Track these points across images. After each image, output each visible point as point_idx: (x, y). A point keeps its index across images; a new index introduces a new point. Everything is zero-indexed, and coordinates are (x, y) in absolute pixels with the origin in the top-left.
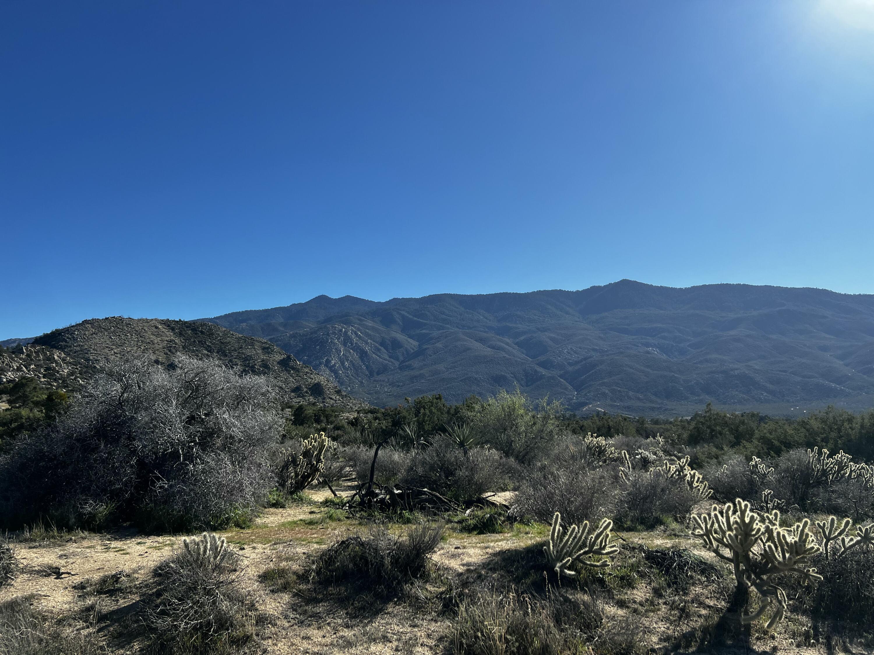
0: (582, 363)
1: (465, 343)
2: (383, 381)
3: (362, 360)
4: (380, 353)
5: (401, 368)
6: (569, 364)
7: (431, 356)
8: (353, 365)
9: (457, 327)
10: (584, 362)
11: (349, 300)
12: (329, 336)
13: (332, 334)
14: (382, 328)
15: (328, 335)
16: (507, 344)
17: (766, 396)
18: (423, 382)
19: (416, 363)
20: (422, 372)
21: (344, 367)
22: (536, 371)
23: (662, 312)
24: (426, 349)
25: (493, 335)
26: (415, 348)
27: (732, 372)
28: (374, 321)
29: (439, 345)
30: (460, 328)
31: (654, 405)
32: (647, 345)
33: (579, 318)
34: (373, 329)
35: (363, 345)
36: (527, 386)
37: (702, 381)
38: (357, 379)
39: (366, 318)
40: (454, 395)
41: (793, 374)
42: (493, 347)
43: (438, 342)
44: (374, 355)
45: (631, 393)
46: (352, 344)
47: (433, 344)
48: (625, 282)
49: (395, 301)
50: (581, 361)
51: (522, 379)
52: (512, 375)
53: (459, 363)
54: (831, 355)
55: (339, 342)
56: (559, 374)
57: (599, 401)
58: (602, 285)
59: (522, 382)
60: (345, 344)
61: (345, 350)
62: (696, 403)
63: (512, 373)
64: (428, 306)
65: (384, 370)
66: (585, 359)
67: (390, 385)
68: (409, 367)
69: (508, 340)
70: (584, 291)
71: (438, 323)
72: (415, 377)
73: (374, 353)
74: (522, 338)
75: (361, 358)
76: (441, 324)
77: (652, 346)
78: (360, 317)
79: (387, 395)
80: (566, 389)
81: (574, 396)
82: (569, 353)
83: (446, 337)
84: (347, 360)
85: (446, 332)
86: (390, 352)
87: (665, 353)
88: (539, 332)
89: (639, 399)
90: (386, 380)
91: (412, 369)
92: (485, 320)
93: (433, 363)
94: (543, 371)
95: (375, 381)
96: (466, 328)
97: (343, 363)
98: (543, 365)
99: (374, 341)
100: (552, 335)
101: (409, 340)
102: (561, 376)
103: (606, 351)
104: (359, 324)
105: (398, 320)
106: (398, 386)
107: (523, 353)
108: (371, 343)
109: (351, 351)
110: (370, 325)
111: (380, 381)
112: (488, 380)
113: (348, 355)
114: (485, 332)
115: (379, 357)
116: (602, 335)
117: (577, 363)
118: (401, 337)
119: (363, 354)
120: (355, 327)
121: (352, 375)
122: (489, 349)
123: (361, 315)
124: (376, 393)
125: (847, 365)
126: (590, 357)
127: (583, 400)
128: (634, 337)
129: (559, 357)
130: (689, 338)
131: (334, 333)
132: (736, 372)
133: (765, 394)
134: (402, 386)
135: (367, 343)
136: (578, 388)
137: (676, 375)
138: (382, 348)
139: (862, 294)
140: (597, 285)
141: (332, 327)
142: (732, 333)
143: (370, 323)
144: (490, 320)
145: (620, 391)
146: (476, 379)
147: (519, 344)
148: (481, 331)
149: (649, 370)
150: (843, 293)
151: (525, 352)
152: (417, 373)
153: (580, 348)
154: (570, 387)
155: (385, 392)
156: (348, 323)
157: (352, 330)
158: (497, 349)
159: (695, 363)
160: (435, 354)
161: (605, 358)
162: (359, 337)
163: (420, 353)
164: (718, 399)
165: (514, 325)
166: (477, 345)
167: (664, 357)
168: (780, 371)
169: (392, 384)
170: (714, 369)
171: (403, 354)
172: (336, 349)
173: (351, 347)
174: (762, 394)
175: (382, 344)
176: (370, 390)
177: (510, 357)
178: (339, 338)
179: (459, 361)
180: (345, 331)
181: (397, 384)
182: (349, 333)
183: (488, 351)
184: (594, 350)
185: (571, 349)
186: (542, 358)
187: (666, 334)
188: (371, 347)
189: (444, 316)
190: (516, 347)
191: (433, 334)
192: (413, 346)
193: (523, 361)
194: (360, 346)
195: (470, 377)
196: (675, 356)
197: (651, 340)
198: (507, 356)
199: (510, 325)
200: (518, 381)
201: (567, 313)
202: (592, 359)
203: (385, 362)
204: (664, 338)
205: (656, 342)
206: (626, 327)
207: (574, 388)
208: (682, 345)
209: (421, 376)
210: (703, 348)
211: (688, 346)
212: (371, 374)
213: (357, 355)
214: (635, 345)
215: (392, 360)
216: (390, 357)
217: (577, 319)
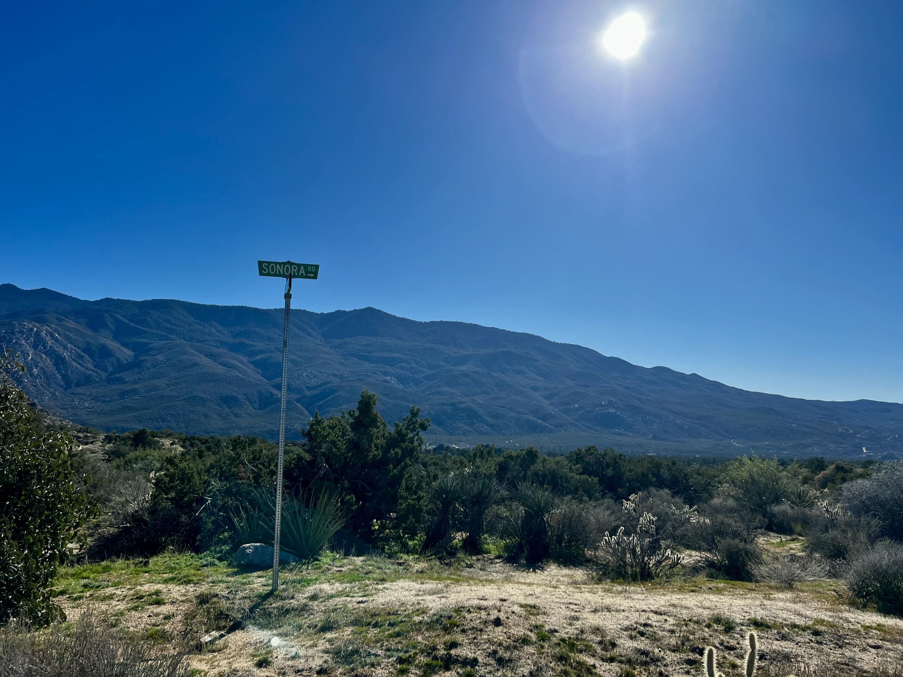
0: (321, 388)
1: (192, 358)
2: (84, 394)
3: (58, 369)
4: (82, 360)
6: (308, 388)
7: (148, 369)
8: (45, 373)
9: (184, 339)
10: (323, 387)
11: (45, 293)
12: (15, 335)
13: (19, 333)
14: (89, 332)
15: (13, 333)
16: (242, 362)
17: (486, 429)
18: (136, 399)
19: (128, 376)
20: (136, 386)
21: (32, 375)
22: (271, 394)
23: (401, 342)
24: (143, 361)
25: (226, 351)
26: (128, 358)
27: (460, 405)
28: (77, 322)
29: (160, 357)
30: (187, 341)
32: (386, 374)
33: (321, 341)
34: (75, 331)
35: (60, 350)
36: (260, 408)
37: (433, 412)
38: (48, 390)
39: (67, 317)
40: (173, 415)
41: (509, 410)
42: (225, 365)
43: (159, 353)
44: (74, 363)
46: (45, 348)
47: (153, 355)
48: (370, 311)
49: (107, 300)
50: (320, 386)
51: (255, 402)
52: (245, 397)
53: (183, 379)
54: (540, 395)
55: (28, 343)
56: (295, 398)
58: (348, 310)
59: (256, 404)
60: (35, 346)
61: (34, 354)
63: (244, 394)
64: (151, 312)
65: (87, 381)
66: (325, 384)
67: (92, 399)
68: (120, 381)
69: (242, 358)
70: (328, 314)
71: (160, 332)
72: (127, 392)
73: (74, 360)
74: (259, 357)
75: (56, 364)
76: (164, 334)
77: (390, 375)
78: (59, 316)
79: (88, 411)
80: (302, 414)
82: (308, 377)
83: (169, 349)
84: (37, 366)
85: (169, 343)
86: (96, 362)
87: (402, 383)
88: (279, 353)
90: (88, 393)
91: (125, 383)
92: (218, 333)
93: (151, 377)
94: (279, 394)
95: (72, 394)
96: (195, 341)
97: (30, 370)
99: (75, 346)
100: (292, 357)
101: (122, 348)
102: (298, 401)
103: (346, 377)
104: (57, 325)
105: (110, 325)
106: (104, 402)
107: (258, 373)
108: (71, 348)
109: (44, 356)
110: (72, 326)
111: (80, 394)
112: (216, 399)
113: (38, 360)
114: (217, 347)
115: (81, 365)
116: (343, 361)
117: (315, 388)
118: (112, 344)
119: (59, 361)
120: (52, 328)
121: (41, 385)
122: (220, 367)
123: (60, 314)
124: (72, 408)
125: (551, 404)
126: (331, 382)
128: (374, 365)
129: (298, 380)
130: (424, 370)
131: (21, 332)
132: (463, 405)
134: (108, 402)
135: (65, 348)
138: (86, 356)
139: (567, 343)
140: (342, 309)
141: (20, 324)
142: (463, 368)
143: (71, 324)
144: (224, 335)
146: (202, 398)
147: (256, 364)
148: (213, 346)
149: (386, 399)
150: (553, 341)
151: (260, 372)
152: (131, 387)
153: (320, 372)
154: (306, 413)
156: (42, 321)
157: (47, 331)
158: (229, 367)
159: (427, 395)
160: (154, 367)
161: (345, 384)
162: (56, 340)
163: (136, 364)
164: (445, 430)
165: (251, 343)
166: (205, 361)
167: (401, 386)
168: (499, 406)
169: (96, 399)
170: (444, 401)
171: (113, 365)
172: (22, 352)
173: (43, 351)
174: (483, 427)
175: (87, 350)
176: (65, 404)
177: (244, 377)
178: (28, 339)
179: (184, 377)
180: (37, 331)
181: (102, 398)
182: (43, 334)
183: (219, 369)
184: (334, 375)
185: (311, 372)
186: (279, 380)
187: (404, 364)
188: (71, 353)
189: (168, 325)
190: (252, 366)
191: (154, 345)
192: (126, 356)
193: (258, 382)
194: (56, 351)
195: (195, 397)
196: (410, 387)
197: (389, 369)
198: (240, 375)
199: (247, 342)
200: (251, 403)
201: (309, 335)
202: (331, 384)
203: (88, 372)
204: (402, 368)
205: (394, 371)
206: (367, 354)
207: (310, 413)
208: (417, 376)
209: (135, 391)
210: (436, 381)
211: (423, 378)
212: (68, 384)
213: (50, 361)
214: (374, 373)
215: (99, 371)
216: (94, 367)
217: (319, 342)
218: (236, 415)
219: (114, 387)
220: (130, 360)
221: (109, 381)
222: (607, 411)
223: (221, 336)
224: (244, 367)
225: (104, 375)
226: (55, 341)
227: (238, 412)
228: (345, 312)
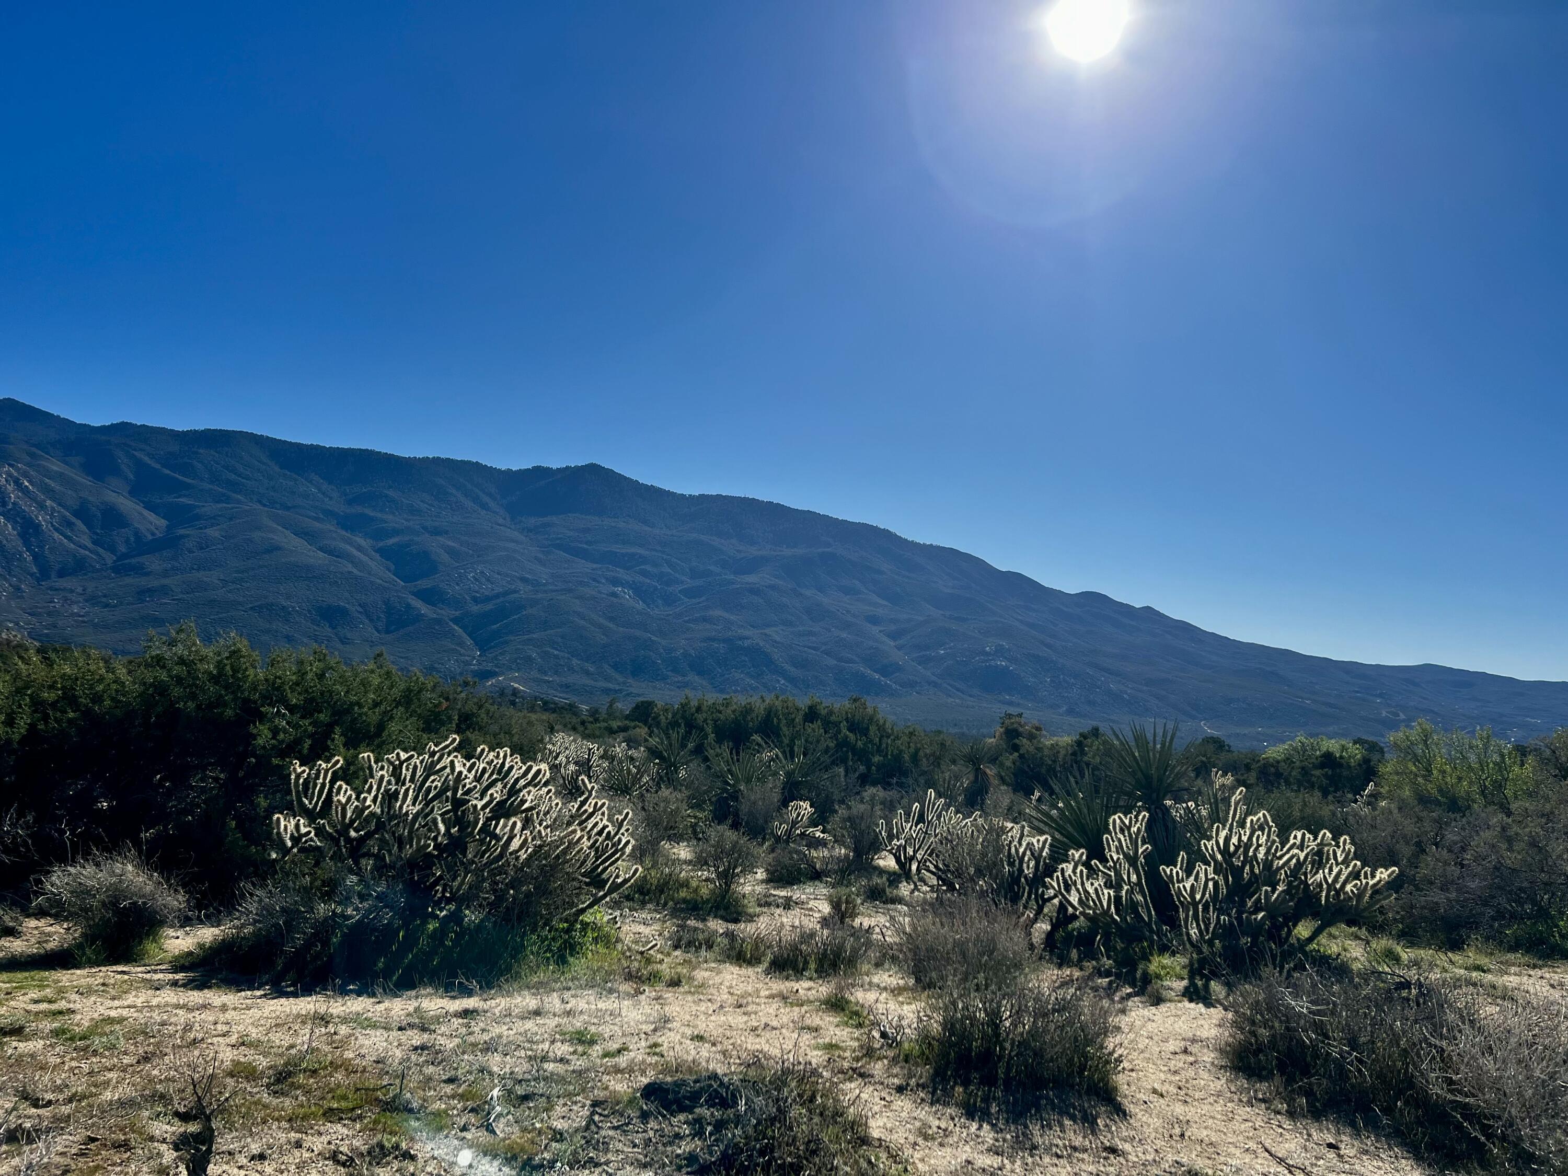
0: (498, 601)
1: (271, 536)
2: (72, 591)
3: (27, 543)
4: (72, 530)
5: (116, 569)
6: (475, 600)
7: (190, 551)
8: (2, 550)
9: (260, 502)
10: (502, 599)
11: (12, 408)
14: (85, 481)
16: (359, 548)
18: (166, 603)
19: (154, 563)
20: (166, 581)
22: (408, 606)
23: (647, 528)
24: (182, 537)
25: (332, 528)
26: (157, 532)
27: (740, 643)
28: (66, 463)
29: (213, 532)
30: (265, 505)
31: (611, 686)
32: (615, 582)
33: (505, 519)
34: (61, 477)
35: (31, 509)
36: (388, 632)
37: (694, 653)
38: (8, 581)
39: (47, 453)
41: (826, 654)
42: (329, 551)
43: (212, 526)
44: (56, 535)
45: (575, 661)
46: (4, 504)
47: (201, 528)
48: (593, 469)
49: (123, 427)
50: (497, 596)
51: (379, 618)
52: (361, 610)
53: (252, 573)
54: (880, 631)
56: (452, 617)
57: (518, 670)
58: (554, 467)
59: (380, 624)
62: (678, 687)
63: (360, 605)
64: (201, 451)
65: (78, 567)
66: (506, 594)
67: (87, 601)
68: (139, 570)
69: (361, 541)
70: (520, 472)
71: (216, 487)
72: (149, 590)
73: (56, 529)
74: (391, 541)
75: (24, 536)
76: (224, 491)
77: (622, 585)
78: (34, 449)
79: (75, 621)
80: (461, 644)
81: (474, 658)
82: (476, 579)
83: (231, 519)
85: (232, 508)
86: (97, 534)
87: (642, 600)
88: (427, 535)
89: (587, 673)
90: (80, 590)
91: (147, 574)
92: (320, 495)
93: (195, 567)
94: (424, 609)
95: (51, 588)
96: (278, 506)
98: (425, 595)
99: (60, 504)
100: (450, 543)
101: (146, 513)
102: (456, 621)
103: (545, 585)
104: (29, 465)
105: (126, 470)
106: (107, 605)
107: (388, 569)
108: (53, 508)
109: (2, 519)
110: (55, 468)
111: (64, 589)
112: (309, 611)
114: (317, 519)
115: (69, 538)
116: (541, 556)
117: (488, 599)
118: (127, 505)
119: (28, 529)
120: (18, 470)
122: (321, 554)
123: (35, 446)
124: (49, 614)
125: (899, 648)
126: (515, 592)
127: (489, 666)
128: (595, 566)
129: (458, 584)
130: (684, 578)
132: (747, 643)
133: (783, 682)
134: (115, 606)
135: (41, 506)
136: (483, 645)
137: (654, 638)
138: (79, 523)
139: (934, 544)
140: (545, 465)
142: (752, 579)
143: (56, 466)
144: (331, 498)
145: (556, 657)
146: (283, 608)
147: (383, 552)
148: (309, 517)
149: (611, 625)
150: (910, 539)
151: (393, 567)
152: (155, 583)
153: (498, 574)
154: (469, 642)
155: (73, 614)
157: (9, 474)
158: (337, 557)
159: (686, 622)
160: (202, 548)
161: (540, 596)
162: (25, 491)
163: (169, 542)
164: (712, 684)
165: (379, 515)
166: (294, 542)
167: (641, 605)
168: (809, 647)
169: (92, 600)
170: (714, 633)
171: (127, 541)
173: (1, 509)
175: (82, 512)
176: (37, 607)
177: (362, 574)
179: (253, 569)
181: (104, 600)
182: (2, 480)
183: (318, 558)
184: (523, 580)
185: (482, 572)
186: (424, 584)
187: (648, 568)
188: (52, 516)
189: (233, 477)
190: (377, 556)
191: (203, 510)
192: (153, 528)
193: (386, 585)
194: (24, 511)
195: (272, 604)
196: (657, 607)
197: (622, 574)
198: (355, 571)
199: (370, 512)
200: (371, 620)
201: (484, 506)
202: (516, 595)
203: (82, 551)
204: (644, 573)
205: (630, 579)
206: (585, 546)
207: (476, 644)
208: (671, 589)
209: (164, 590)
210: (703, 598)
211: (680, 592)
212: (44, 572)
213: (13, 529)
214: (594, 580)
215: (100, 550)
216: (94, 543)
217: (501, 521)
218: (344, 641)
219: (128, 580)
220: (159, 535)
221: (120, 569)
222: (993, 663)
223: (327, 499)
224: (365, 559)
225: (110, 559)
226: (23, 493)
227: (349, 635)
228: (548, 470)
